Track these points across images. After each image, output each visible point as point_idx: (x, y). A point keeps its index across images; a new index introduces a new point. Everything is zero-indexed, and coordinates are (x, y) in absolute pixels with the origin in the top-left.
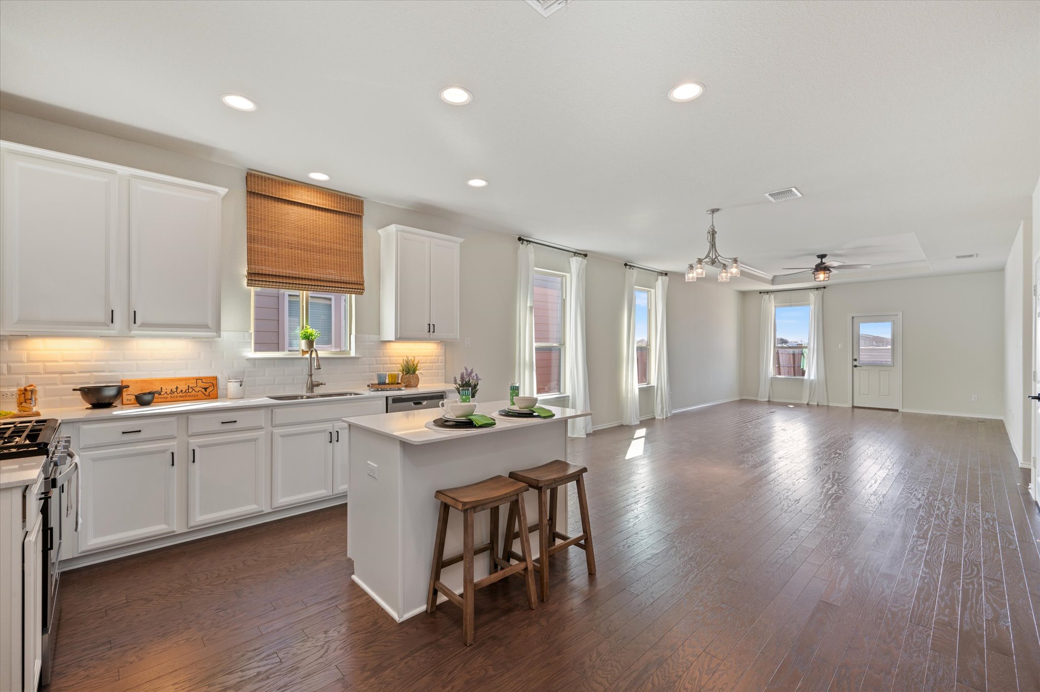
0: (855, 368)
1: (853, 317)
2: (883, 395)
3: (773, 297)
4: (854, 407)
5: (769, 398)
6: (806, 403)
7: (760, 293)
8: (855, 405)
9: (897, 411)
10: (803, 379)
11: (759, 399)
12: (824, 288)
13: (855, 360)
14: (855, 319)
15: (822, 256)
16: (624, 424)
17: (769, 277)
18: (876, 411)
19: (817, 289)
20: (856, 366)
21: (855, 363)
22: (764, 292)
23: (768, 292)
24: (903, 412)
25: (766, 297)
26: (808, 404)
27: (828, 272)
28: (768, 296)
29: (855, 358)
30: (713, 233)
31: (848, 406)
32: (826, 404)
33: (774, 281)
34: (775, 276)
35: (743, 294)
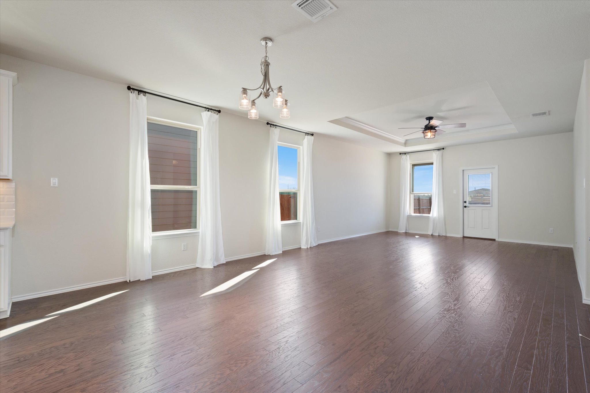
0: (465, 208)
1: (463, 170)
2: (484, 228)
3: (409, 157)
4: (464, 237)
5: (406, 230)
6: (431, 234)
7: (400, 154)
8: (465, 235)
9: (494, 240)
10: (429, 216)
11: (399, 231)
12: (443, 149)
13: (465, 202)
14: (465, 171)
15: (430, 119)
16: (266, 254)
17: (402, 140)
18: (479, 240)
19: (439, 150)
20: (465, 207)
21: (465, 204)
22: (403, 154)
23: (405, 154)
24: (498, 241)
25: (404, 156)
26: (432, 235)
27: (434, 131)
28: (405, 156)
29: (464, 201)
30: (267, 65)
31: (459, 236)
32: (444, 235)
33: (406, 144)
34: (406, 140)
35: (389, 155)
